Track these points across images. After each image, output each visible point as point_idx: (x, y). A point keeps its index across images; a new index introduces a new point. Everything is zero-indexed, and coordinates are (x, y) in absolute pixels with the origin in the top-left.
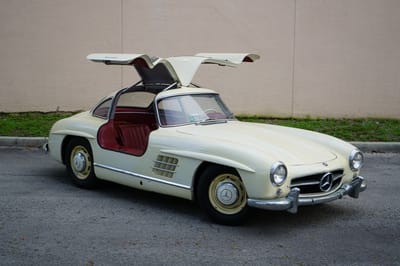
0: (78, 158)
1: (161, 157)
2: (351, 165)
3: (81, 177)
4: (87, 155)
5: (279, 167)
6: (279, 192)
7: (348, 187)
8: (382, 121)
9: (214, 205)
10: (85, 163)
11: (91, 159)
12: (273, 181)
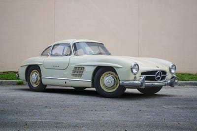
0: (34, 76)
1: (76, 68)
2: (170, 71)
3: (35, 86)
4: (38, 75)
5: (135, 65)
6: (135, 78)
7: (169, 81)
8: (183, 74)
9: (103, 88)
10: (37, 78)
11: (40, 76)
12: (132, 71)
